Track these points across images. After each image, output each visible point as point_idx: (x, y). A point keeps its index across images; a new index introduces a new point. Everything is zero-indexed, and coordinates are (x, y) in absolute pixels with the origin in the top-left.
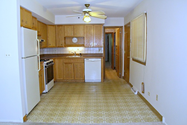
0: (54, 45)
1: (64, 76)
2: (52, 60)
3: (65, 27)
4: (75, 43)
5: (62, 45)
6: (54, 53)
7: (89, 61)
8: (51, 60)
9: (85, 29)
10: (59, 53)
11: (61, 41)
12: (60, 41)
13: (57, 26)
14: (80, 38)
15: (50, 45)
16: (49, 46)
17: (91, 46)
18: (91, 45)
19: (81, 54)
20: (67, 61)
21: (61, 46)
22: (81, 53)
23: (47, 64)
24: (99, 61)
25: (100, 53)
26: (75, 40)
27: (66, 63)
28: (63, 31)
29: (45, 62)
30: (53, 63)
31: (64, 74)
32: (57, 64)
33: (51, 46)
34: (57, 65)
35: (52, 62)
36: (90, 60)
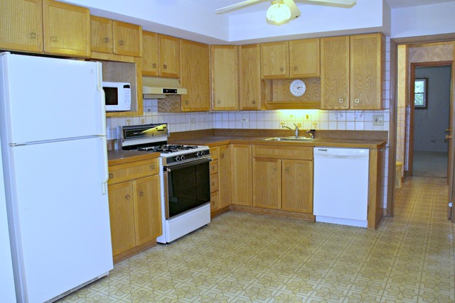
0: (233, 104)
1: (254, 197)
2: (206, 148)
3: (265, 48)
4: (297, 97)
5: (254, 102)
6: (239, 127)
7: (327, 156)
8: (201, 148)
9: (322, 53)
10: (253, 127)
11: (251, 92)
12: (248, 92)
13: (240, 47)
14: (314, 80)
15: (219, 102)
16: (217, 105)
17: (343, 108)
18: (340, 104)
19: (313, 131)
20: (264, 152)
21: (253, 106)
22: (317, 129)
23: (169, 160)
24: (361, 156)
25: (378, 128)
26: (297, 89)
27: (258, 159)
28: (258, 62)
29: (162, 155)
30: (208, 157)
31: (254, 190)
32: (235, 157)
33: (222, 105)
34: (235, 162)
35: (207, 152)
36: (331, 151)
